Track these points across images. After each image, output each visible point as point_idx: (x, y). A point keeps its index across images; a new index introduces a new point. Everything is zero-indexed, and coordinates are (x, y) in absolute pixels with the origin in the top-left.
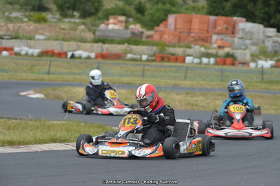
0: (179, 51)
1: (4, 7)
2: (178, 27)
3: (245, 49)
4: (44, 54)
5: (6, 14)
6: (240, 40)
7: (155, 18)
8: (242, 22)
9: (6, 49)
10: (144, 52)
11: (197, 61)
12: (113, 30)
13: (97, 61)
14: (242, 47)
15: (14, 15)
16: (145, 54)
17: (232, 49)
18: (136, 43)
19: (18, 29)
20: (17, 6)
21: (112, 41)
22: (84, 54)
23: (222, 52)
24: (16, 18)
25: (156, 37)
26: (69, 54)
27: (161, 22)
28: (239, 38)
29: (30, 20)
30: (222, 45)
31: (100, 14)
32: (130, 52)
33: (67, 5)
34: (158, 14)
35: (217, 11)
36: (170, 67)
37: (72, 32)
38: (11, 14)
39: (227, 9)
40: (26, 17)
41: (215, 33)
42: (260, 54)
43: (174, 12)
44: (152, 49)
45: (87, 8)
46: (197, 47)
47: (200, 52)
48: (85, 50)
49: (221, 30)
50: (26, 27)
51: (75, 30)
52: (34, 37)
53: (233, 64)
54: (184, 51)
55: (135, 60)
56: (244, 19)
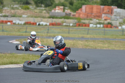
0: (87, 22)
1: (11, 3)
2: (87, 11)
3: (116, 21)
4: (26, 23)
5: (12, 6)
6: (115, 17)
7: (77, 7)
8: (116, 8)
9: (9, 22)
10: (71, 22)
11: (95, 26)
12: (58, 13)
13: (50, 26)
14: (116, 20)
15: (15, 6)
16: (71, 23)
17: (111, 20)
18: (68, 18)
19: (16, 12)
20: (17, 2)
21: (56, 18)
22: (44, 23)
23: (106, 22)
24: (16, 8)
25: (77, 16)
26: (38, 24)
27: (79, 9)
28: (114, 16)
29: (22, 8)
30: (106, 19)
31: (53, 5)
32: (65, 22)
33: (39, 2)
34: (79, 5)
35: (105, 4)
36: (82, 29)
37: (40, 13)
38: (13, 6)
39: (109, 2)
40: (21, 7)
41: (103, 14)
42: (123, 23)
43: (86, 4)
44: (75, 21)
45: (48, 3)
46: (95, 20)
47: (96, 22)
49: (106, 12)
50: (19, 12)
51: (41, 12)
52: (22, 16)
53: (111, 27)
54: (89, 22)
55: (67, 26)
56: (116, 7)
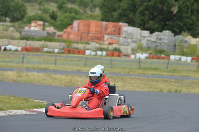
0: (81, 46)
2: (80, 29)
3: (127, 46)
6: (124, 39)
7: (64, 23)
8: (125, 26)
11: (93, 53)
12: (34, 31)
13: (22, 53)
14: (126, 44)
16: (57, 48)
17: (119, 45)
18: (51, 40)
21: (33, 39)
22: (13, 48)
23: (111, 47)
25: (65, 36)
26: (3, 48)
27: (68, 25)
28: (123, 37)
30: (111, 42)
31: (25, 19)
32: (46, 47)
33: (1, 13)
34: (66, 20)
35: (107, 18)
36: (74, 57)
37: (5, 32)
39: (115, 17)
41: (106, 34)
42: (138, 48)
43: (77, 19)
44: (62, 45)
45: (15, 15)
46: (94, 43)
47: (96, 47)
48: (14, 45)
49: (111, 31)
51: (7, 30)
53: (119, 56)
54: (85, 46)
55: (50, 52)
56: (127, 24)
